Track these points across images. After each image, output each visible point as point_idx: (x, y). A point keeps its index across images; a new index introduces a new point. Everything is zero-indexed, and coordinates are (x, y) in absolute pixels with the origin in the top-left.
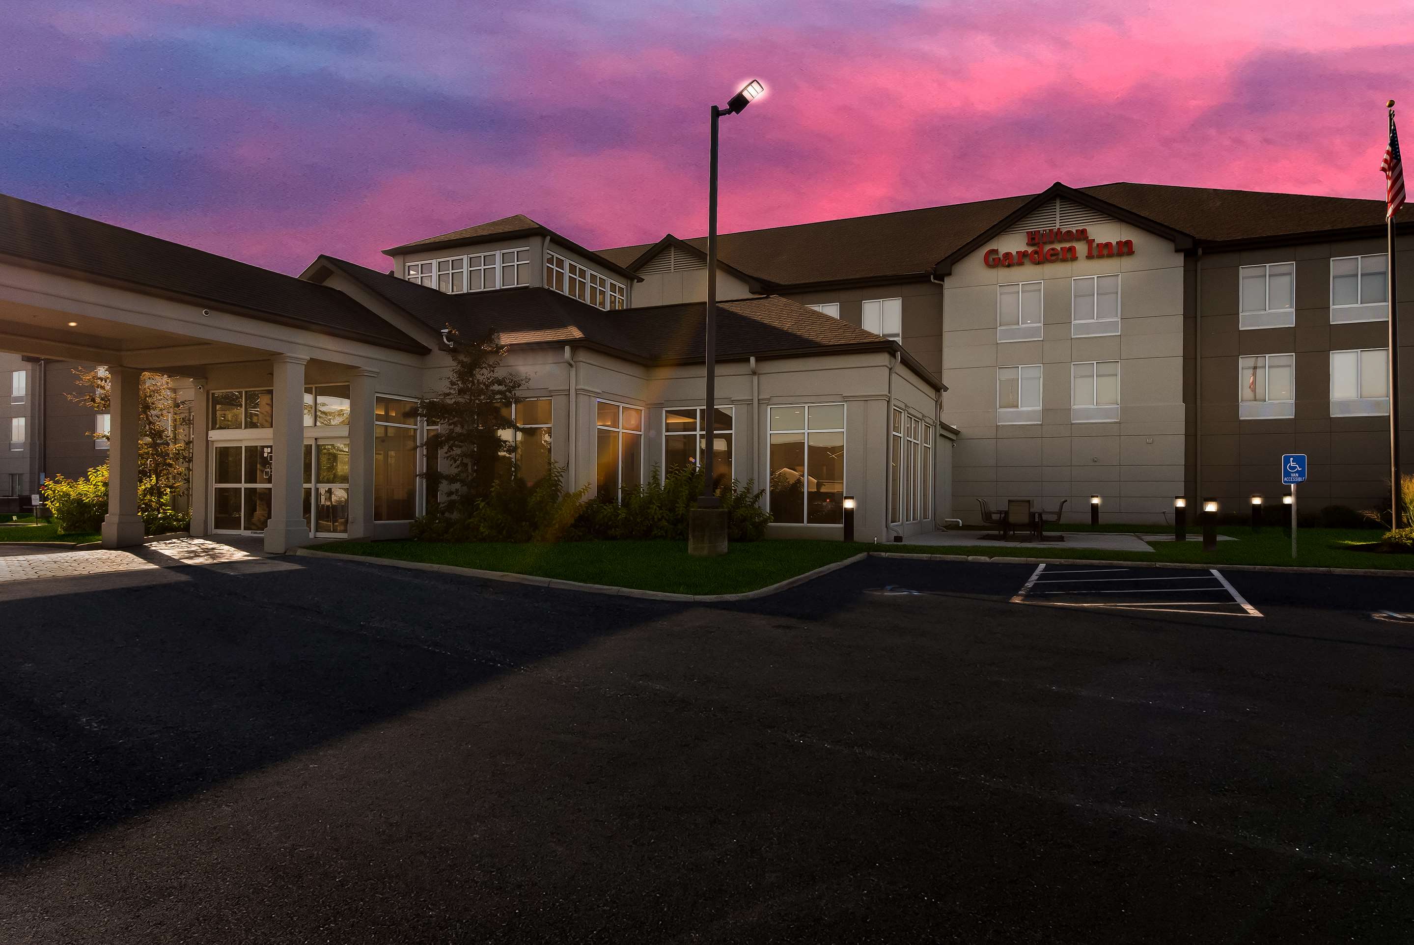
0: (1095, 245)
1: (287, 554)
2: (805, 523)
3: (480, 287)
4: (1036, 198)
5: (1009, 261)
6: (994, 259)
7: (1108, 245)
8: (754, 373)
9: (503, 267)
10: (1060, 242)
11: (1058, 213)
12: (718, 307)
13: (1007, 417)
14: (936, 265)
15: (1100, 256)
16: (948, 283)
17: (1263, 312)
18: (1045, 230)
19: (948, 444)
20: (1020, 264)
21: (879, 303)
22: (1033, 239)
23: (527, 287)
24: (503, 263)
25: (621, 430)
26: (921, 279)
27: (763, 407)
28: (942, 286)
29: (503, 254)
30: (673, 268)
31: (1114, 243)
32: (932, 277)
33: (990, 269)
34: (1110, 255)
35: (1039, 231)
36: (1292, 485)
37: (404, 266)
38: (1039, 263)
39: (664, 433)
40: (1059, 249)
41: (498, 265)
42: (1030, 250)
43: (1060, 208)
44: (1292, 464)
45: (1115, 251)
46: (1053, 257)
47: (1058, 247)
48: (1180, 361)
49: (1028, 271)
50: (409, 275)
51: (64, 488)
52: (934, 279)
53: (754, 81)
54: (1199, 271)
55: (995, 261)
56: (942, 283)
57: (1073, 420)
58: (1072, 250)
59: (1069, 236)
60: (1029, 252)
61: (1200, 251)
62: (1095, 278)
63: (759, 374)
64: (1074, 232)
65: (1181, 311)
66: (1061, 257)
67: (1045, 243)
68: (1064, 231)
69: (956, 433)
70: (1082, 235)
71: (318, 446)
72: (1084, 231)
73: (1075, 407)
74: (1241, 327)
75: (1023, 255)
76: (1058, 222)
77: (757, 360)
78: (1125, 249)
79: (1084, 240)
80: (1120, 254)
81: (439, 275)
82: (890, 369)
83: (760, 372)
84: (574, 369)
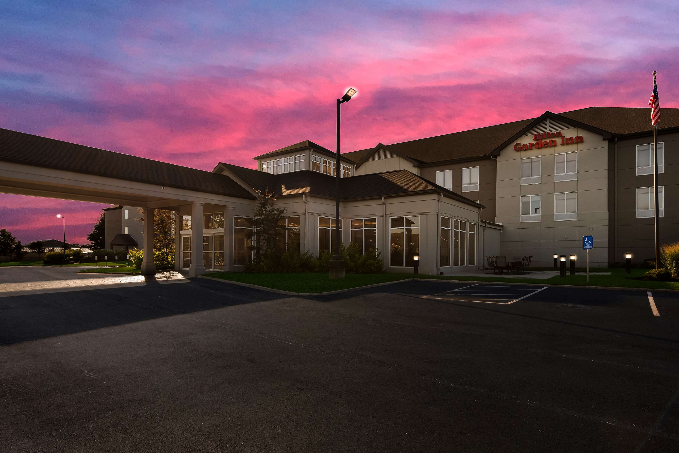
0: (565, 139)
1: (196, 277)
2: (404, 267)
3: (287, 172)
4: (536, 120)
5: (526, 148)
6: (518, 147)
7: (571, 138)
8: (384, 204)
9: (296, 162)
10: (549, 138)
11: (548, 125)
12: (380, 176)
13: (525, 219)
14: (492, 151)
15: (568, 144)
16: (498, 159)
17: (647, 167)
18: (542, 133)
19: (498, 232)
20: (531, 149)
21: (469, 169)
22: (536, 137)
23: (304, 170)
24: (296, 161)
25: (331, 228)
26: (487, 158)
27: (387, 218)
28: (496, 160)
29: (296, 157)
30: (382, 158)
31: (574, 137)
32: (492, 156)
33: (517, 152)
34: (572, 143)
35: (539, 134)
36: (587, 249)
37: (261, 163)
38: (539, 148)
39: (351, 229)
40: (548, 142)
41: (294, 162)
42: (535, 142)
43: (549, 123)
44: (587, 240)
45: (575, 141)
46: (546, 145)
47: (548, 140)
48: (606, 191)
49: (535, 152)
50: (263, 167)
51: (135, 252)
52: (493, 157)
53: (351, 89)
54: (616, 148)
55: (520, 149)
56: (496, 159)
57: (556, 220)
58: (554, 141)
59: (553, 135)
60: (535, 143)
61: (616, 139)
62: (566, 154)
63: (386, 204)
64: (555, 133)
65: (606, 167)
66: (549, 145)
67: (542, 139)
68: (550, 133)
69: (502, 226)
70: (559, 135)
71: (215, 236)
72: (560, 133)
73: (556, 214)
74: (637, 174)
75: (532, 145)
76: (548, 129)
77: (385, 198)
78: (579, 140)
79: (560, 137)
80: (577, 143)
81: (273, 167)
82: (438, 201)
83: (387, 203)
84: (307, 204)
